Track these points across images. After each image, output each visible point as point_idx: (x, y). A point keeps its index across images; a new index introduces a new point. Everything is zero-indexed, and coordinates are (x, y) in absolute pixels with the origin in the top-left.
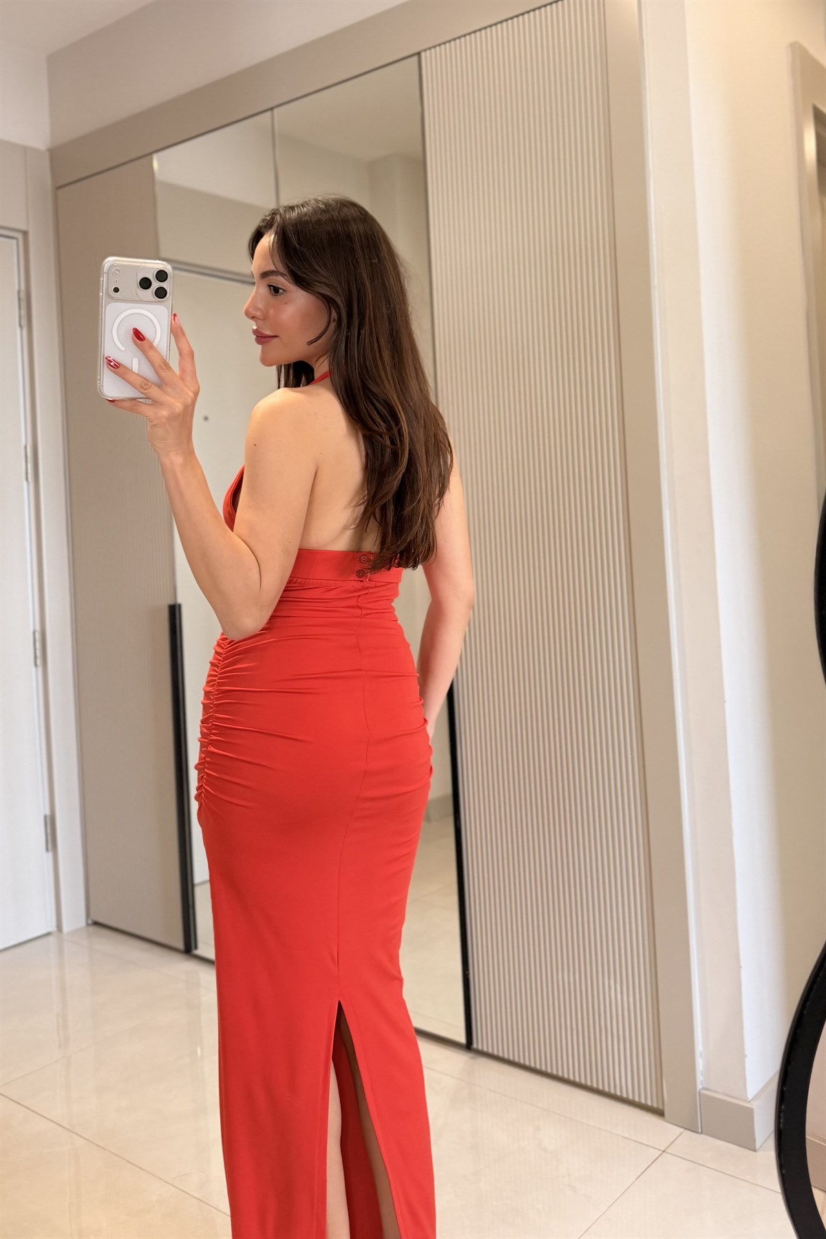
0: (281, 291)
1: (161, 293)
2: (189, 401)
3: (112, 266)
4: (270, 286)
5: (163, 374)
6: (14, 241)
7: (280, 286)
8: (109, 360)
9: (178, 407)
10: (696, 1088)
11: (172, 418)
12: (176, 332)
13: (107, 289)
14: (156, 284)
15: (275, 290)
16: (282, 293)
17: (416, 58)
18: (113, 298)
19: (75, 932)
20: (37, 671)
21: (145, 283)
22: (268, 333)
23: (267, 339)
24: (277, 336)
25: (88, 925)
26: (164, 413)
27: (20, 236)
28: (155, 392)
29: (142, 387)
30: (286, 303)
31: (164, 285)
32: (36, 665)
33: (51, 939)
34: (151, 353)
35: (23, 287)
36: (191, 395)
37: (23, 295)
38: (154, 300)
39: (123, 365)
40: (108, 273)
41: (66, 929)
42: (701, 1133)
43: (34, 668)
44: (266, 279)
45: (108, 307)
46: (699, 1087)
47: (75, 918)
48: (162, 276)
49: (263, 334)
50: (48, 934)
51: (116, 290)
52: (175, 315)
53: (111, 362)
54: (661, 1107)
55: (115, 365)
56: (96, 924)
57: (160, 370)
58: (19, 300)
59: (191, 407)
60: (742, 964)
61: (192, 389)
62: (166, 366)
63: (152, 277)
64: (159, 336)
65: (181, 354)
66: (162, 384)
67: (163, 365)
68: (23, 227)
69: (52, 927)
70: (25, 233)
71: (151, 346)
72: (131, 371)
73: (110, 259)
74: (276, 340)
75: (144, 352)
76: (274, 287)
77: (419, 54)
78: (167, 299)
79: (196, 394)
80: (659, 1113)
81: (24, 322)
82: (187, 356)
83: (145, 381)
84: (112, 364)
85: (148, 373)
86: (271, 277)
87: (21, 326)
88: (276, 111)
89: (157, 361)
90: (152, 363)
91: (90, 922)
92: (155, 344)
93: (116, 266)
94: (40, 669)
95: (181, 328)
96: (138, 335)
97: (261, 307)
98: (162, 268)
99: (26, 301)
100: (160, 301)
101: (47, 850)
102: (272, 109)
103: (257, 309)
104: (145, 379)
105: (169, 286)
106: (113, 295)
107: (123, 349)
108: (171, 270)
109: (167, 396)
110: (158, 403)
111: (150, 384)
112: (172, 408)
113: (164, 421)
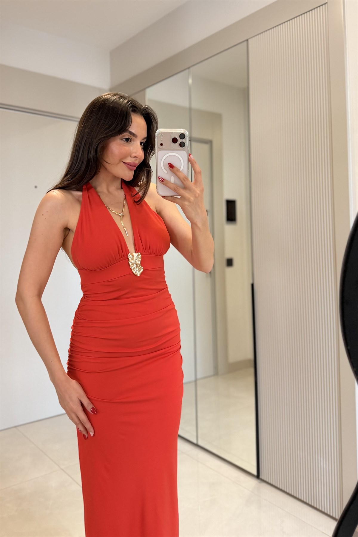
1: (182, 145)
2: (197, 196)
3: (160, 133)
5: (185, 183)
9: (192, 198)
11: (190, 204)
12: (191, 163)
13: (158, 144)
14: (179, 141)
17: (246, 42)
18: (160, 148)
21: (175, 140)
26: (186, 202)
28: (183, 192)
31: (184, 141)
34: (178, 174)
36: (200, 192)
38: (180, 148)
39: (166, 180)
40: (157, 137)
45: (158, 153)
48: (182, 136)
51: (162, 144)
52: (190, 155)
53: (160, 179)
55: (162, 180)
59: (199, 199)
61: (200, 190)
62: (186, 179)
63: (178, 137)
64: (182, 165)
65: (195, 173)
66: (185, 188)
71: (178, 170)
72: (170, 182)
75: (175, 173)
77: (247, 40)
78: (185, 147)
79: (202, 192)
82: (198, 173)
83: (176, 187)
89: (181, 176)
90: (179, 178)
95: (193, 160)
96: (171, 166)
98: (182, 133)
100: (182, 149)
104: (176, 185)
105: (187, 141)
106: (160, 147)
107: (166, 172)
108: (187, 134)
109: (186, 194)
110: (183, 198)
111: (179, 188)
112: (189, 201)
113: (186, 206)
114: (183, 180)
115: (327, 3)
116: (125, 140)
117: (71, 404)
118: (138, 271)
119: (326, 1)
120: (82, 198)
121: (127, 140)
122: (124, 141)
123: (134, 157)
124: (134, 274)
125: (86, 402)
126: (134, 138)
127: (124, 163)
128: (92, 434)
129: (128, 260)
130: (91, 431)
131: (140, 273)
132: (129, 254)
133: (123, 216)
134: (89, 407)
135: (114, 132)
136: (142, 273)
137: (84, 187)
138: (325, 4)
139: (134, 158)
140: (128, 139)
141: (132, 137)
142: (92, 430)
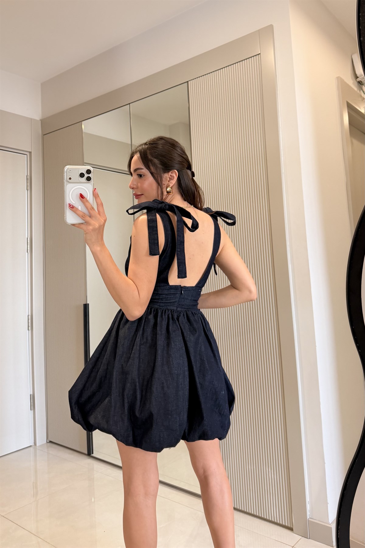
0: (142, 176)
1: (89, 179)
2: (102, 224)
3: (68, 169)
4: (138, 175)
5: (91, 212)
6: (26, 156)
7: (142, 174)
8: (70, 205)
9: (97, 225)
10: (307, 519)
11: (94, 230)
12: (95, 195)
13: (66, 178)
14: (86, 175)
15: (140, 176)
16: (143, 176)
17: (186, 84)
19: (41, 446)
20: (29, 332)
21: (82, 175)
22: (140, 193)
23: (139, 196)
24: (143, 194)
25: (47, 442)
26: (91, 228)
27: (28, 154)
28: (88, 219)
29: (82, 216)
30: (145, 180)
31: (90, 175)
32: (28, 330)
33: (31, 448)
34: (87, 204)
35: (29, 174)
36: (103, 221)
38: (86, 182)
39: (75, 207)
40: (66, 172)
41: (38, 445)
42: (309, 538)
43: (28, 331)
44: (136, 172)
45: (67, 186)
46: (308, 517)
47: (42, 439)
48: (89, 172)
49: (137, 194)
50: (31, 446)
51: (70, 179)
52: (95, 189)
53: (71, 205)
54: (292, 527)
55: (72, 207)
56: (51, 442)
57: (89, 210)
58: (27, 179)
59: (102, 226)
60: (326, 462)
61: (104, 219)
62: (93, 209)
63: (84, 172)
64: (89, 196)
65: (98, 204)
66: (91, 216)
67: (91, 208)
68: (30, 151)
69: (32, 444)
70: (30, 153)
71: (87, 201)
72: (78, 209)
73: (68, 167)
74: (142, 195)
75: (84, 203)
76: (139, 174)
77: (188, 82)
78: (92, 181)
79: (105, 221)
80: (291, 529)
81: (29, 188)
82: (100, 205)
83: (84, 214)
84: (71, 206)
85: (85, 210)
86: (138, 171)
88: (131, 105)
89: (89, 207)
90: (87, 208)
91: (48, 441)
92: (88, 199)
93: (70, 169)
94: (30, 331)
95: (98, 194)
96: (82, 196)
97: (135, 183)
98: (89, 169)
99: (30, 180)
100: (88, 182)
101: (31, 410)
103: (134, 185)
104: (84, 213)
105: (92, 176)
106: (69, 181)
107: (77, 201)
108: (92, 169)
109: (92, 221)
110: (88, 224)
111: (86, 215)
112: (94, 226)
115: (260, 54)
119: (259, 53)
138: (258, 55)
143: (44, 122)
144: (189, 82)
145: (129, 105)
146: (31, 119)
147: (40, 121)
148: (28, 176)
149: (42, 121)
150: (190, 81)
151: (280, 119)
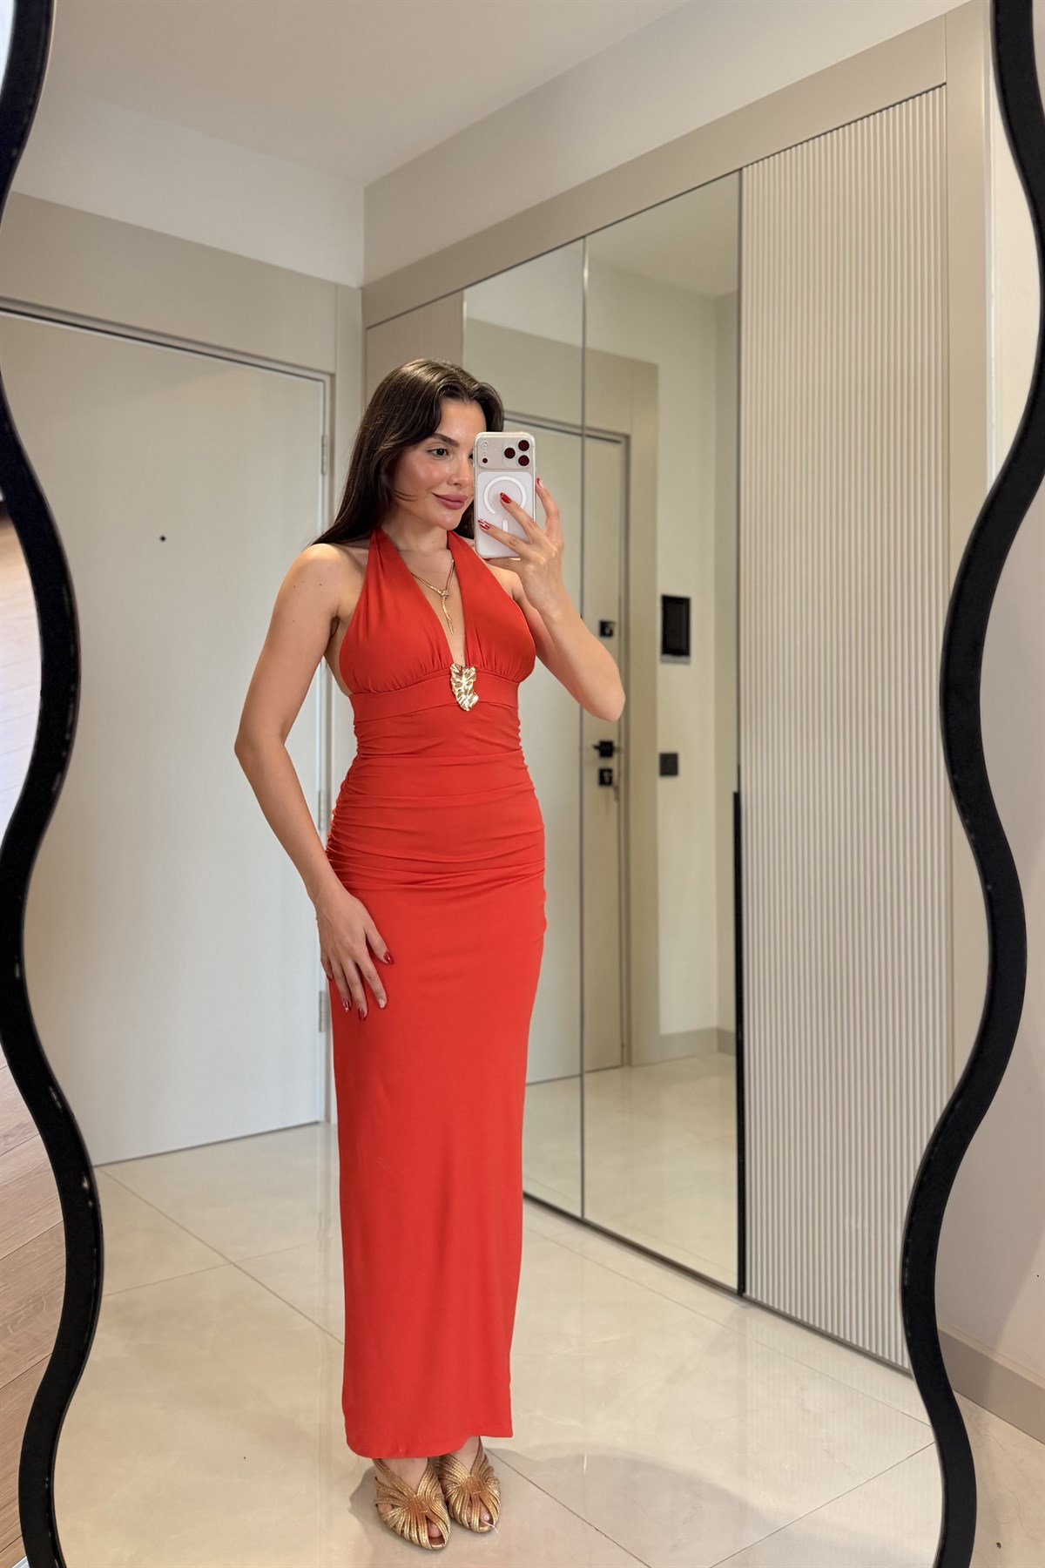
1: (524, 461)
2: (554, 555)
3: (481, 439)
5: (532, 531)
6: (321, 384)
9: (544, 559)
11: (539, 571)
12: (541, 494)
14: (519, 453)
17: (736, 175)
18: (481, 467)
21: (509, 453)
26: (531, 567)
27: (327, 379)
28: (524, 548)
29: (511, 546)
31: (526, 453)
33: (319, 1130)
34: (517, 513)
35: (327, 433)
36: (555, 549)
37: (327, 441)
38: (519, 467)
39: (494, 526)
48: (524, 445)
50: (316, 1123)
51: (485, 461)
52: (537, 480)
53: (484, 524)
57: (528, 527)
58: (323, 446)
59: (556, 561)
62: (532, 523)
63: (515, 447)
64: (525, 499)
65: (547, 514)
66: (531, 541)
67: (529, 522)
68: (331, 370)
69: (322, 1118)
70: (332, 376)
71: (518, 507)
75: (511, 514)
77: (741, 169)
78: (530, 466)
79: (561, 548)
81: (327, 469)
82: (554, 515)
83: (514, 539)
87: (323, 473)
88: (588, 238)
89: (525, 520)
90: (519, 523)
92: (522, 506)
93: (485, 439)
95: (546, 491)
96: (505, 499)
98: (524, 439)
99: (329, 448)
100: (524, 468)
101: (320, 1030)
102: (584, 237)
104: (515, 536)
105: (531, 454)
106: (483, 466)
107: (494, 512)
108: (531, 440)
109: (532, 552)
110: (525, 559)
111: (518, 542)
112: (537, 563)
113: (531, 573)
114: (525, 526)
115: (945, 84)
116: (435, 452)
117: (348, 939)
118: (468, 701)
119: (944, 81)
120: (369, 559)
121: (440, 452)
122: (433, 454)
123: (456, 484)
124: (459, 706)
125: (376, 939)
126: (454, 448)
127: (436, 495)
128: (382, 1003)
129: (451, 674)
130: (382, 998)
131: (471, 705)
132: (453, 665)
133: (447, 597)
134: (381, 950)
135: (408, 438)
136: (475, 706)
137: (374, 536)
138: (940, 86)
139: (455, 486)
140: (443, 450)
141: (450, 448)
142: (384, 994)
143: (369, 294)
144: (745, 169)
145: (582, 241)
146: (337, 286)
147: (360, 293)
148: (325, 439)
149: (365, 290)
150: (747, 166)
151: (993, 272)
